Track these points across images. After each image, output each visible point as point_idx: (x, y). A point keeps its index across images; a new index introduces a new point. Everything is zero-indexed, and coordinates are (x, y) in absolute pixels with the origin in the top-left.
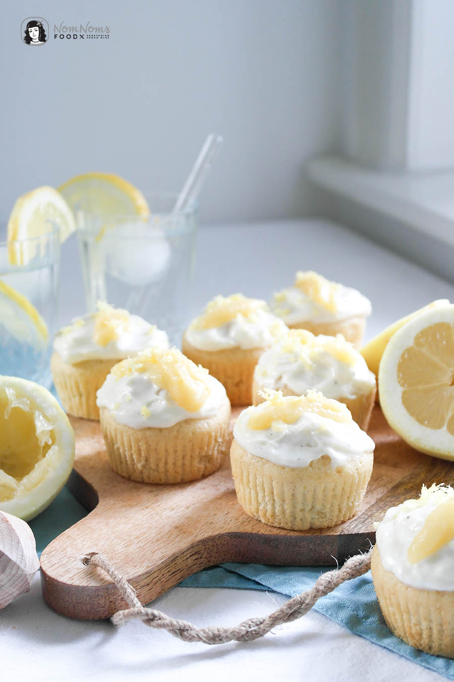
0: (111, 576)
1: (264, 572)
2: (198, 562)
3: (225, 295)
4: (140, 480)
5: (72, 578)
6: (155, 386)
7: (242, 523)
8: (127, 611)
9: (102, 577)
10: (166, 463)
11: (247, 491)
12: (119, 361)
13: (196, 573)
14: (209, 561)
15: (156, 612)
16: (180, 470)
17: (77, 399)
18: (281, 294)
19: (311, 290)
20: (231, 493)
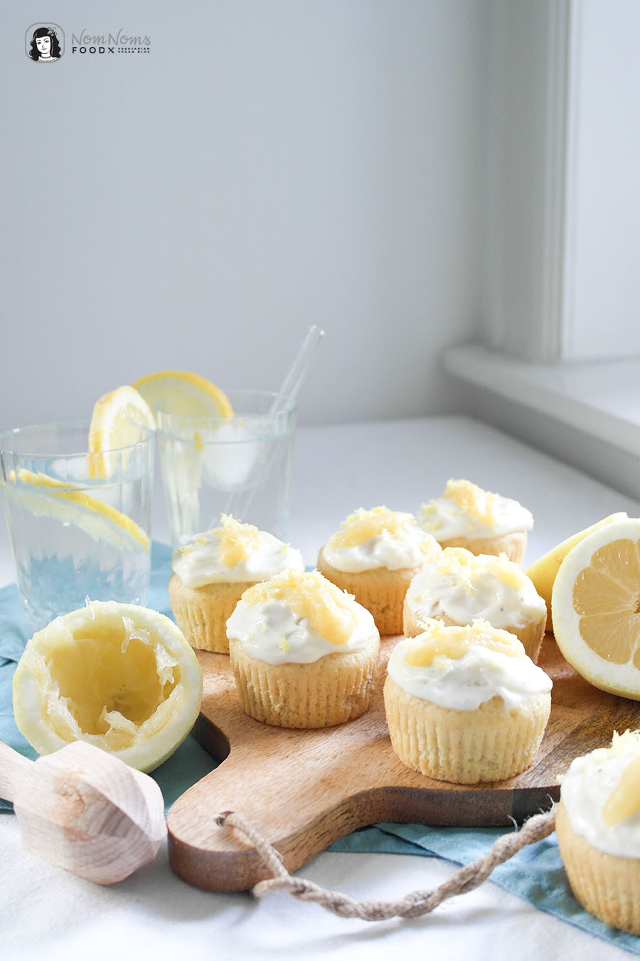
0: (252, 839)
1: (426, 833)
2: (350, 822)
3: (367, 508)
4: (277, 724)
5: (204, 842)
6: (294, 615)
7: (399, 775)
8: (271, 882)
9: (241, 840)
10: (308, 705)
11: (405, 737)
12: (250, 585)
13: (347, 835)
14: (362, 821)
15: (306, 883)
16: (324, 712)
17: (199, 628)
18: (429, 506)
19: (464, 501)
20: (385, 739)
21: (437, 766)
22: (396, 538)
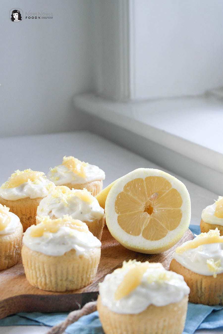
2: (4, 312)
7: (28, 290)
11: (31, 272)
13: (2, 319)
14: (10, 312)
18: (54, 169)
19: (71, 166)
20: (23, 275)
21: (46, 284)
22: (35, 183)
